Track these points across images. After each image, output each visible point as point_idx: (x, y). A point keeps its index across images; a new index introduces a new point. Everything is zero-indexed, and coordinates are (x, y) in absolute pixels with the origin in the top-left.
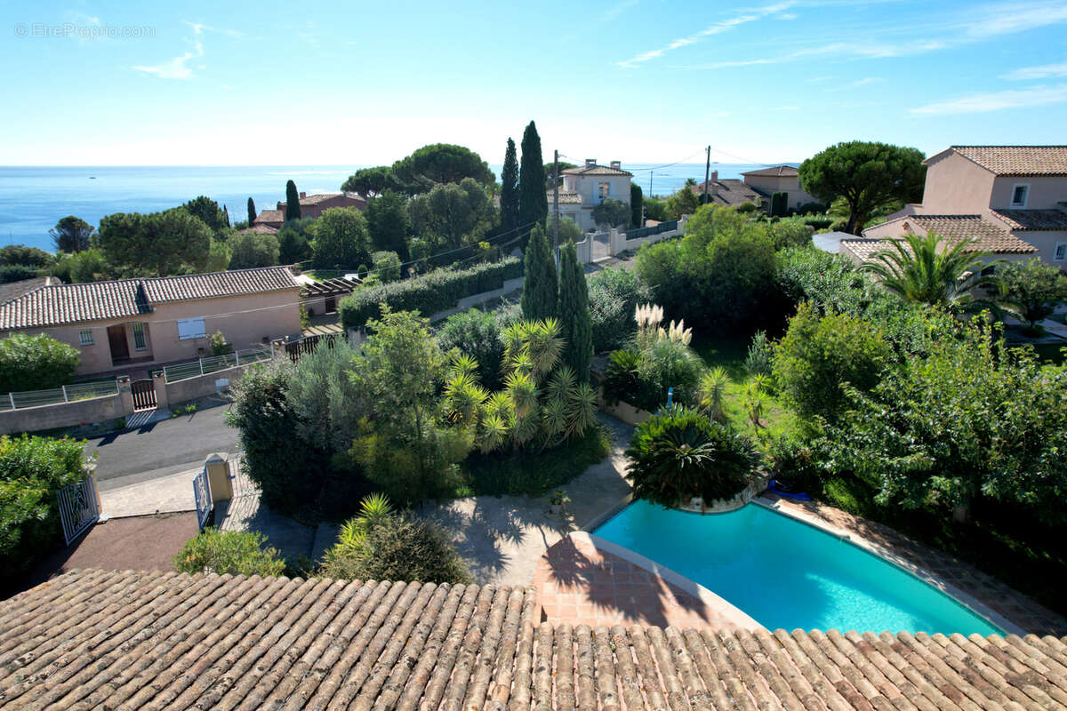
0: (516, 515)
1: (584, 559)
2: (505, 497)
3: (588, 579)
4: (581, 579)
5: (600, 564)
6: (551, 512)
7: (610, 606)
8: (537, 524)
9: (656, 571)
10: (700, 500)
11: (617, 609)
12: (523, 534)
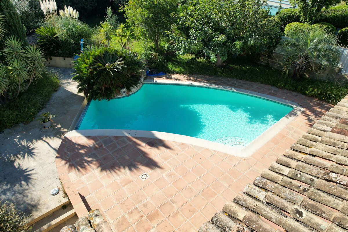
0: (21, 139)
1: (83, 147)
2: (6, 131)
3: (93, 158)
4: (89, 159)
5: (94, 145)
6: (44, 127)
7: (117, 168)
8: (40, 138)
9: (127, 135)
10: (125, 90)
11: (122, 167)
12: (33, 149)
